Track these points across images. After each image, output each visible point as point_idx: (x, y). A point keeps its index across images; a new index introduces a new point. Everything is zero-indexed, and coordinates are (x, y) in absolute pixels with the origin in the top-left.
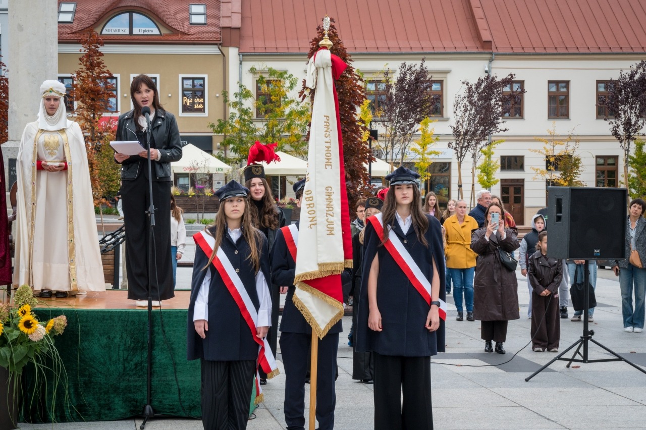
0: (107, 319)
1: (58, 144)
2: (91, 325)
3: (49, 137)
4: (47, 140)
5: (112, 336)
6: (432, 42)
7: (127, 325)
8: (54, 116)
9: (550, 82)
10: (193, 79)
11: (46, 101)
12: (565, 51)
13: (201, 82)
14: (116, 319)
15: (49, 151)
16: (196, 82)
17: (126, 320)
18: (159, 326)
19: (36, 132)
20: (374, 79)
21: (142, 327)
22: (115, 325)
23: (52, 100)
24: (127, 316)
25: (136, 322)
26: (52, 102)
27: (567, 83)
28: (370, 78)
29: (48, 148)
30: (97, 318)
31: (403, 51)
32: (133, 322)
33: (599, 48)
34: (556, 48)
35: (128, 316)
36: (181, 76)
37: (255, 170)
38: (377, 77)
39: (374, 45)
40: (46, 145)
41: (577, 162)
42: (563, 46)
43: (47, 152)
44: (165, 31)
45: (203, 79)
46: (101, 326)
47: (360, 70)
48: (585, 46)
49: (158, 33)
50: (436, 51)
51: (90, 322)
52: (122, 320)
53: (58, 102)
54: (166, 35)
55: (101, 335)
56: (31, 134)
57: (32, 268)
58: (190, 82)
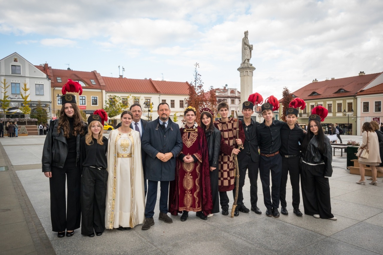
6: (147, 91)
9: (171, 100)
10: (94, 97)
13: (96, 98)
16: (95, 98)
36: (91, 96)
37: (67, 98)
44: (87, 86)
45: (97, 97)
49: (85, 86)
50: (149, 93)
54: (88, 87)
58: (93, 98)
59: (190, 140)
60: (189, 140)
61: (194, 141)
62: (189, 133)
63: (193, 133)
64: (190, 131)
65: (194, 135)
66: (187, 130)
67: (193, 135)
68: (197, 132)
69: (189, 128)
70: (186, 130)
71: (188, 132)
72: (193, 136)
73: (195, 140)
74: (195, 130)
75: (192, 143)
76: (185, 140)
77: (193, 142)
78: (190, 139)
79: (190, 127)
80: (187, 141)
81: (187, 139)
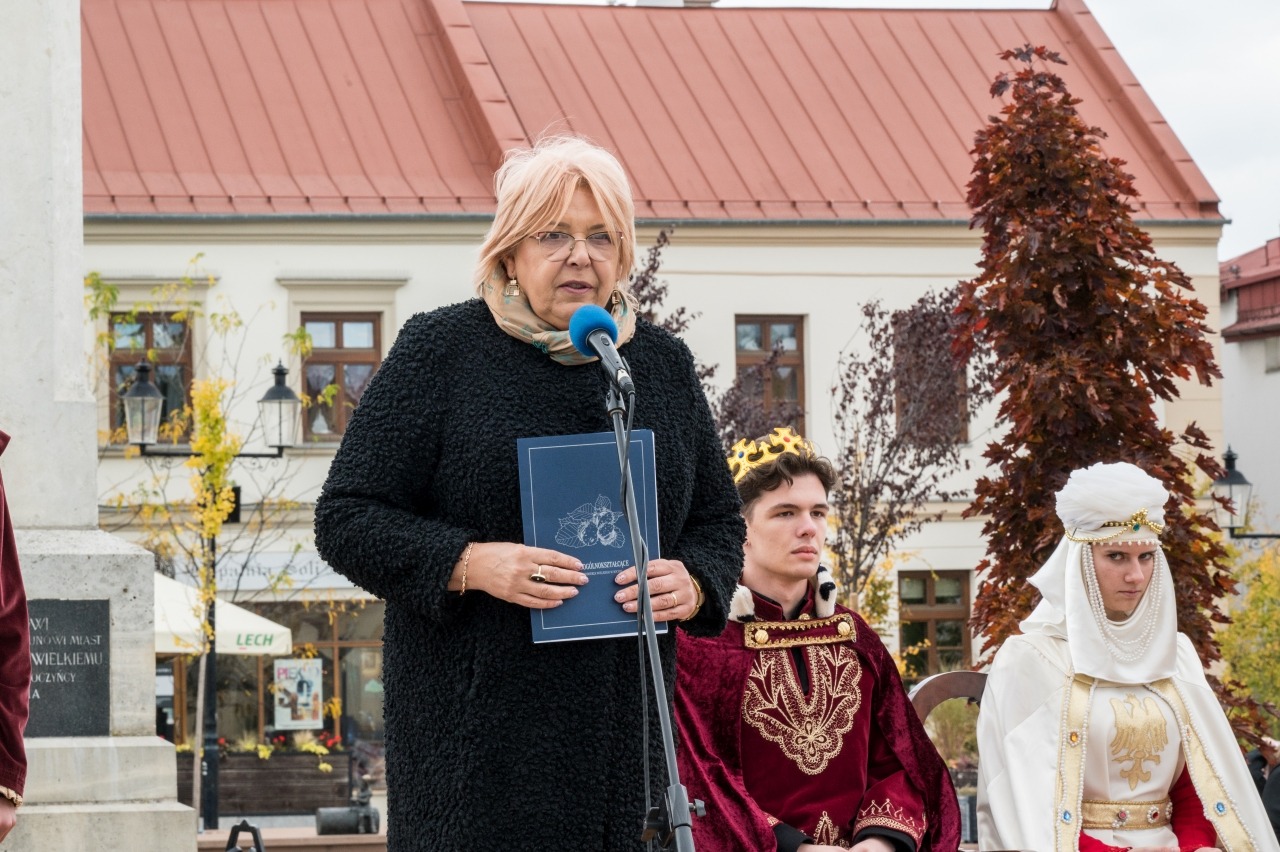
1: (1162, 737)
4: (1124, 721)
6: (336, 178)
9: (741, 319)
12: (788, 214)
20: (156, 309)
23: (1135, 560)
27: (797, 323)
28: (143, 303)
29: (1123, 753)
31: (244, 210)
33: (900, 205)
34: (758, 204)
38: (168, 303)
39: (139, 190)
41: (881, 593)
42: (780, 196)
47: (105, 274)
48: (853, 197)
50: (358, 211)
59: (816, 715)
60: (811, 709)
61: (851, 712)
62: (799, 656)
63: (821, 653)
64: (799, 642)
65: (842, 668)
66: (775, 635)
67: (832, 668)
68: (848, 644)
69: (783, 620)
70: (762, 635)
71: (785, 643)
72: (836, 673)
73: (854, 709)
74: (832, 630)
75: (839, 732)
76: (773, 713)
77: (840, 721)
78: (820, 701)
79: (787, 609)
80: (800, 717)
81: (795, 705)
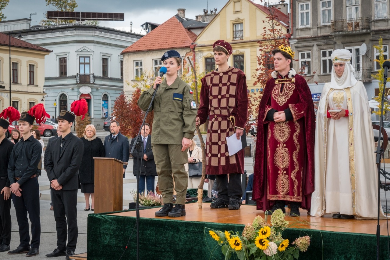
0: (345, 241)
1: (343, 99)
2: (332, 245)
3: (337, 94)
4: (335, 96)
5: (349, 256)
7: (360, 248)
8: (342, 77)
11: (335, 67)
14: (352, 241)
15: (337, 104)
17: (360, 243)
18: (387, 250)
19: (329, 90)
21: (372, 250)
22: (351, 247)
23: (338, 66)
24: (360, 240)
25: (368, 245)
26: (339, 68)
29: (335, 102)
30: (337, 240)
32: (365, 245)
35: (362, 240)
40: (334, 100)
43: (335, 105)
46: (340, 247)
51: (331, 242)
52: (357, 243)
53: (343, 67)
55: (340, 254)
56: (325, 91)
57: (325, 196)
59: (283, 95)
61: (290, 95)
62: (283, 85)
63: (287, 85)
64: (283, 82)
65: (290, 88)
66: (279, 81)
68: (293, 83)
69: (282, 78)
74: (291, 80)
75: (287, 98)
76: (276, 95)
80: (280, 96)
